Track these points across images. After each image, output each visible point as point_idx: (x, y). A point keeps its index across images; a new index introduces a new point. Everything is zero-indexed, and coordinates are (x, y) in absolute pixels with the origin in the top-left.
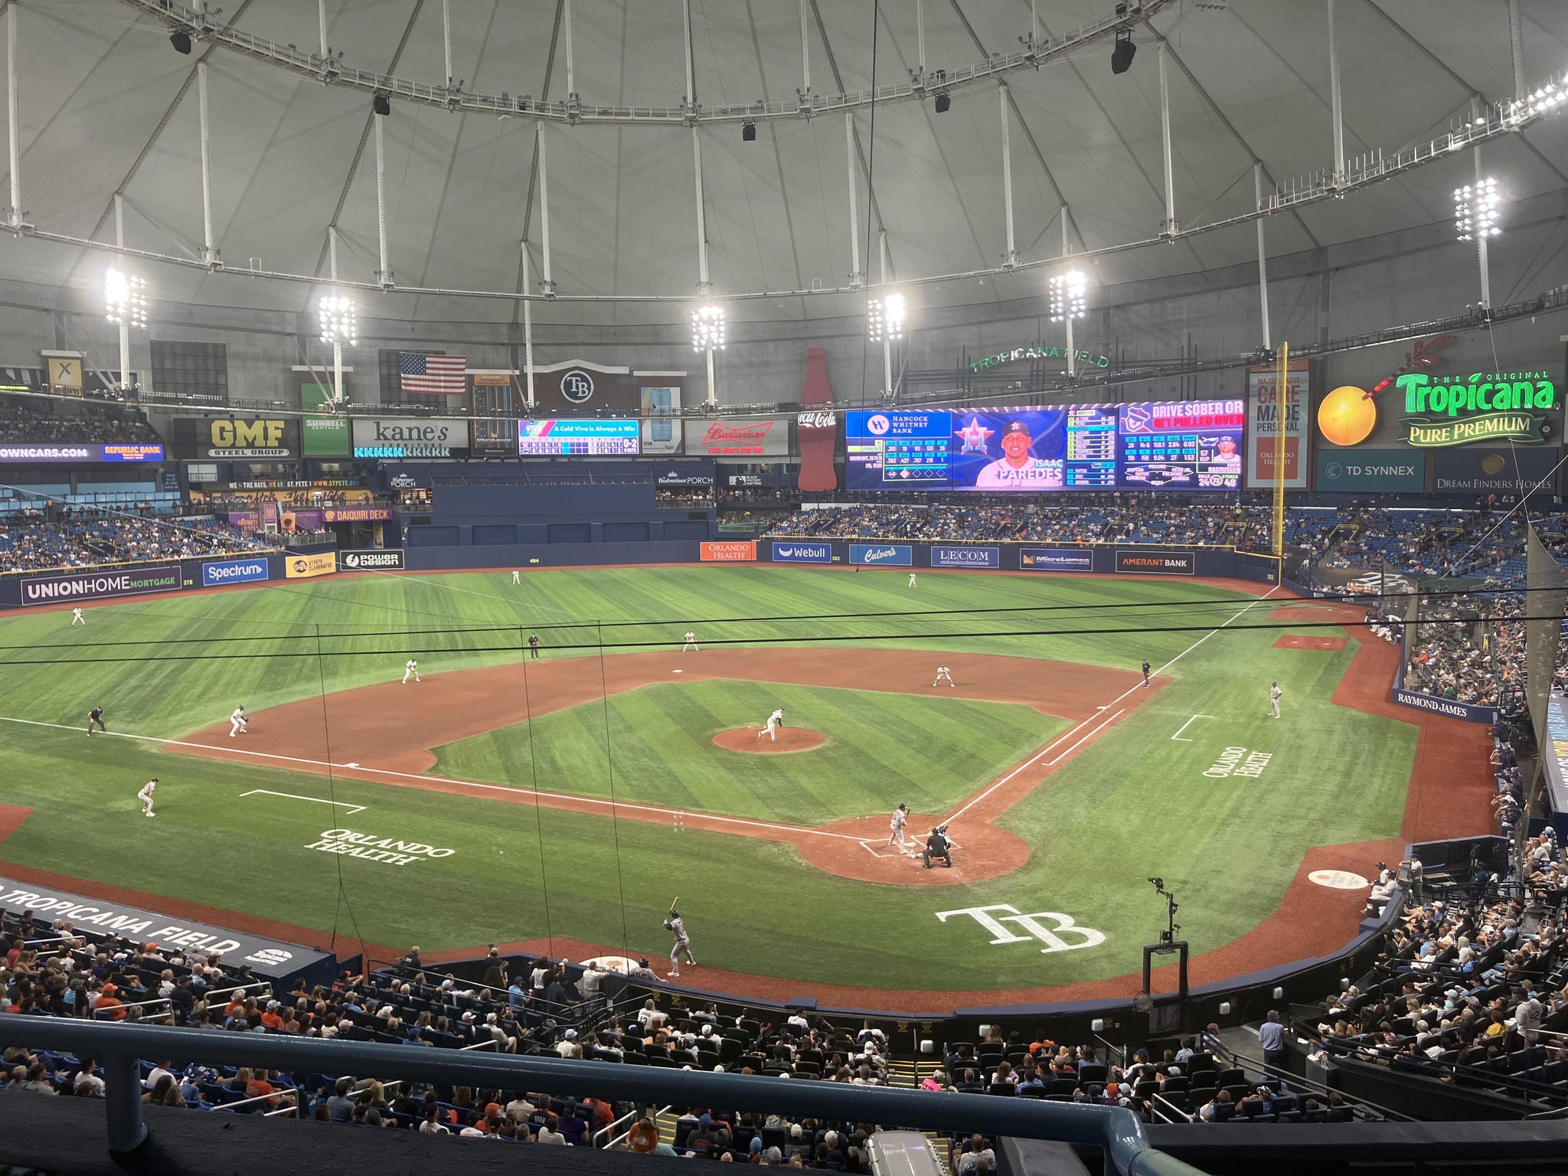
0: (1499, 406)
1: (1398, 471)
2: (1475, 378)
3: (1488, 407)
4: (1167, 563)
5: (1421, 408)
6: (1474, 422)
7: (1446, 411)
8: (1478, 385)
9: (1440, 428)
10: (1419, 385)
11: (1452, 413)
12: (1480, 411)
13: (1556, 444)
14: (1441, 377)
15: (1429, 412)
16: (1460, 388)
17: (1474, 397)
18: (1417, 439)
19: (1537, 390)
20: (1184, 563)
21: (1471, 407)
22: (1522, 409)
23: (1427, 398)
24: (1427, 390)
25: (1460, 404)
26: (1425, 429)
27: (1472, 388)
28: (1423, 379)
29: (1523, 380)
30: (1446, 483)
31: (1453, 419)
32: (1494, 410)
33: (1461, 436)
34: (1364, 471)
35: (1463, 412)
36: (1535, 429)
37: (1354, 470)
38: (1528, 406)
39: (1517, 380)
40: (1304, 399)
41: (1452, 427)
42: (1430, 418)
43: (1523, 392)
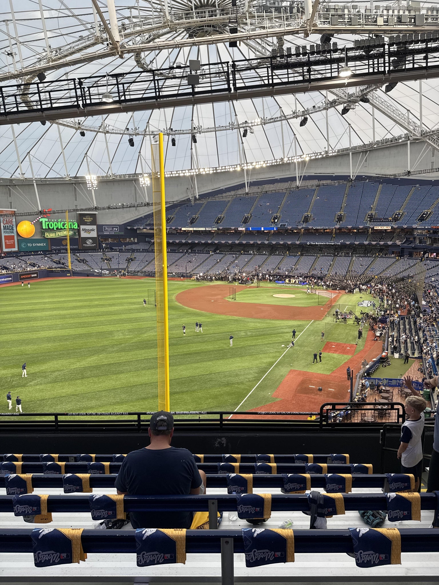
0: (66, 228)
1: (42, 245)
2: (60, 220)
3: (63, 228)
4: (32, 276)
5: (47, 228)
6: (61, 231)
7: (53, 228)
8: (61, 222)
9: (53, 233)
10: (46, 221)
11: (55, 229)
12: (61, 229)
13: (78, 237)
14: (51, 219)
15: (49, 228)
16: (56, 223)
17: (60, 226)
18: (47, 236)
19: (74, 224)
20: (36, 275)
21: (59, 228)
22: (71, 229)
23: (48, 225)
24: (48, 223)
25: (57, 227)
26: (49, 233)
27: (59, 223)
28: (47, 220)
29: (71, 222)
30: (54, 247)
31: (55, 231)
32: (65, 229)
33: (58, 235)
34: (32, 245)
35: (57, 229)
36: (75, 233)
37: (30, 245)
38: (72, 228)
39: (69, 222)
40: (14, 223)
41: (56, 233)
42: (50, 230)
43: (71, 224)
